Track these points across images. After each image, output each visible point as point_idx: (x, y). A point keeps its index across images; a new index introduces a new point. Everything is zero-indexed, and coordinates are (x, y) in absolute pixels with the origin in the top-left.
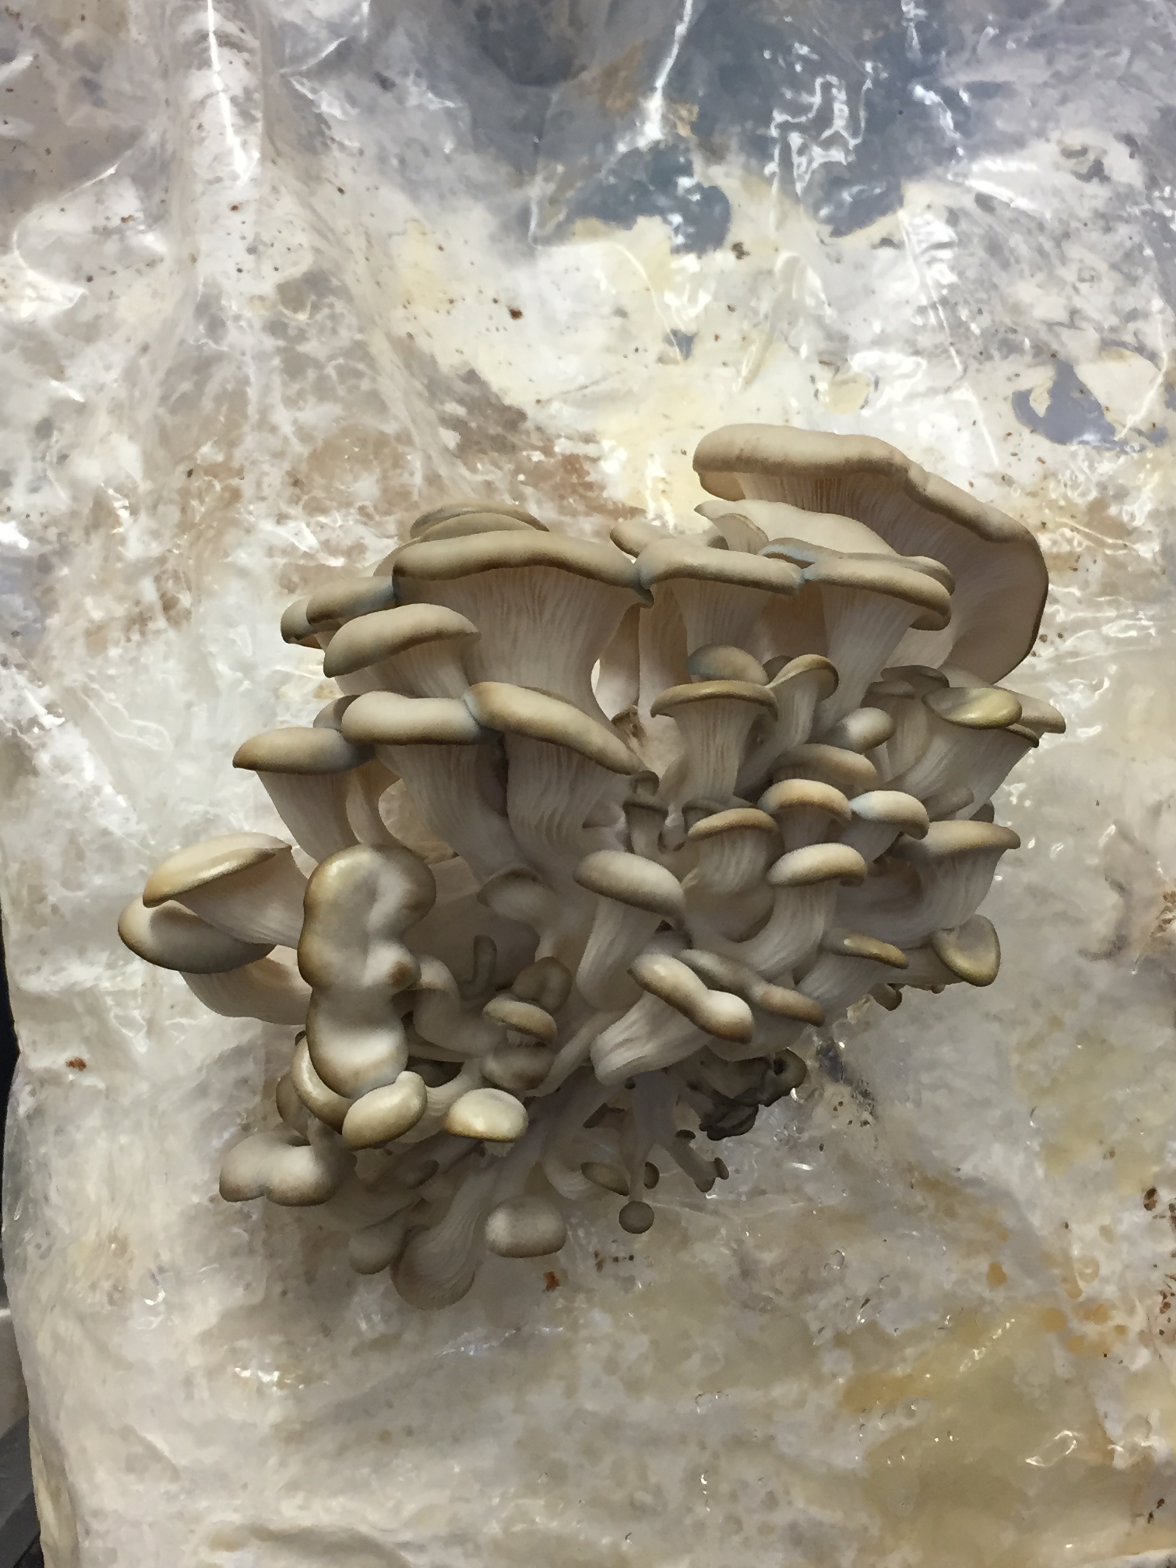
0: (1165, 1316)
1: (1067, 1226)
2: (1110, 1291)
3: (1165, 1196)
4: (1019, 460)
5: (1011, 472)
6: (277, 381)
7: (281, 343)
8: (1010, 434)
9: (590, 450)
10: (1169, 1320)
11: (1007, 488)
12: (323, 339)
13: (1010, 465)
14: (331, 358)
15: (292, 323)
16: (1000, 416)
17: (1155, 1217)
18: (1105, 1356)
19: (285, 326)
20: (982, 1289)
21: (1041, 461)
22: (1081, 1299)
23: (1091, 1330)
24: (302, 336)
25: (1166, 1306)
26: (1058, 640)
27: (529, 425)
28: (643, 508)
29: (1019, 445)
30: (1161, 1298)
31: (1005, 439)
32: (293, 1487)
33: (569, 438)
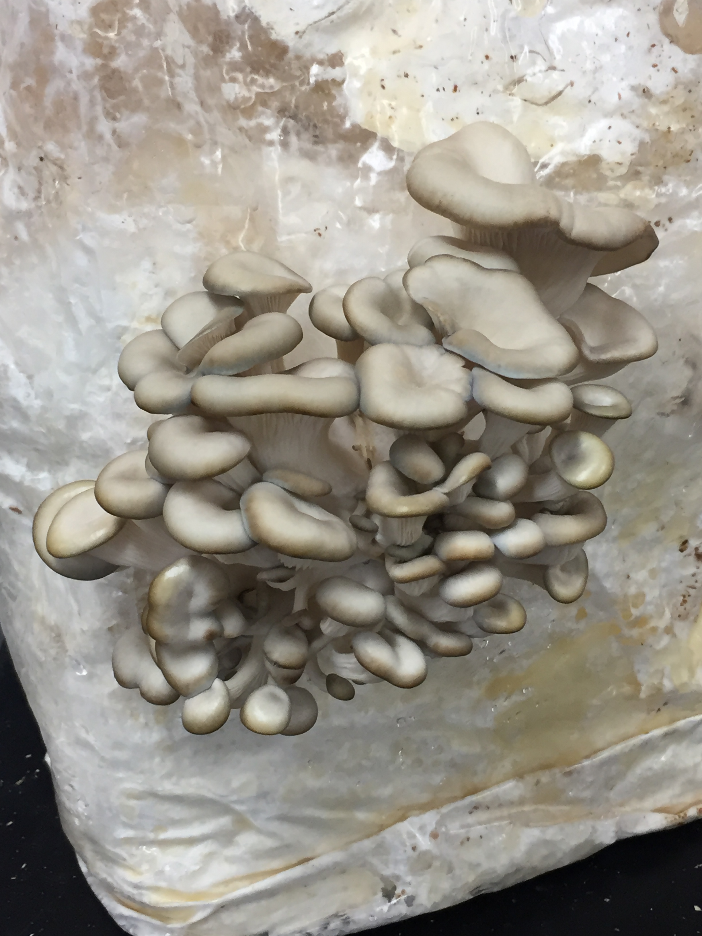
0: (683, 607)
1: (628, 577)
2: (650, 609)
3: (693, 543)
4: (658, 70)
5: (650, 84)
6: (98, 95)
7: (99, 61)
8: (653, 46)
9: (335, 73)
10: (685, 609)
11: (646, 100)
12: (130, 52)
13: (650, 77)
14: (136, 70)
15: (105, 42)
16: (649, 28)
17: (685, 556)
18: (642, 644)
19: (101, 46)
20: (571, 625)
21: (674, 70)
22: (633, 618)
23: (635, 632)
24: (113, 52)
25: (685, 601)
26: (667, 223)
27: (291, 55)
28: (375, 131)
29: (660, 56)
30: (682, 598)
31: (649, 51)
32: (169, 776)
33: (321, 63)
